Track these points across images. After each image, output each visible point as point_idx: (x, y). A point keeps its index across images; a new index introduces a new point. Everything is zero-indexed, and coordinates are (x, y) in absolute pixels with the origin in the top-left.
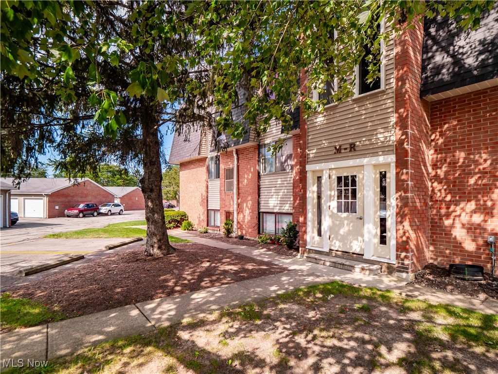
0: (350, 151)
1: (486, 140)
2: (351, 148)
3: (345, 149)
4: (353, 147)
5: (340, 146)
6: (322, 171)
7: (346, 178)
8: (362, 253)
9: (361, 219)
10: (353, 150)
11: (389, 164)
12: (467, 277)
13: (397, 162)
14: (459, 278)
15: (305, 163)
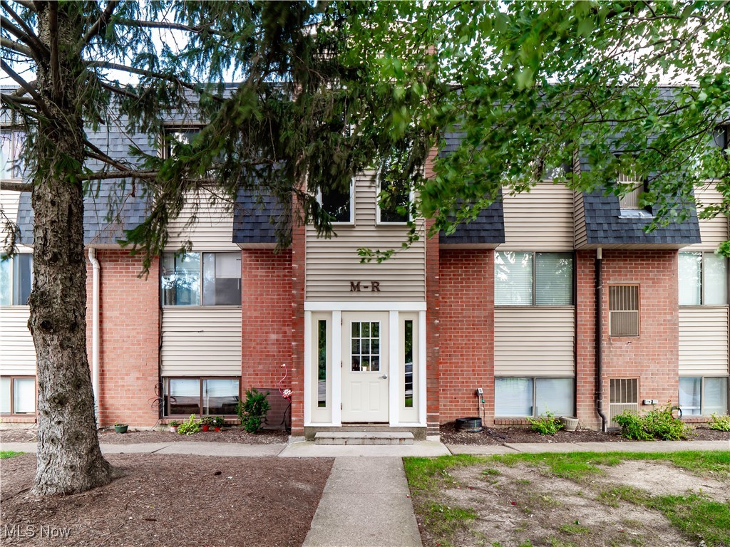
0: (373, 291)
1: (474, 298)
2: (373, 287)
3: (366, 287)
4: (376, 286)
5: (359, 283)
6: (330, 313)
7: (366, 325)
8: (387, 421)
9: (385, 378)
10: (376, 290)
11: (417, 313)
12: (476, 430)
13: (427, 311)
14: (469, 432)
15: (302, 298)
